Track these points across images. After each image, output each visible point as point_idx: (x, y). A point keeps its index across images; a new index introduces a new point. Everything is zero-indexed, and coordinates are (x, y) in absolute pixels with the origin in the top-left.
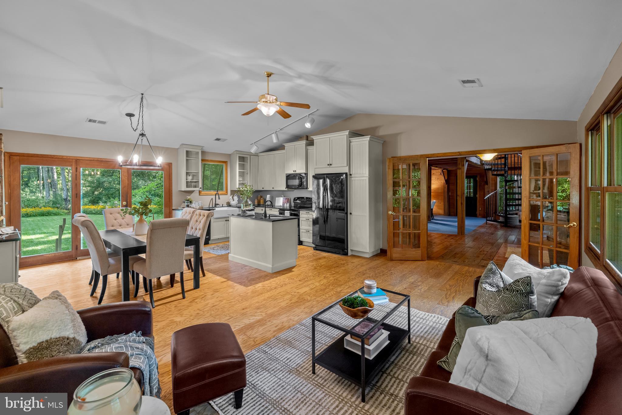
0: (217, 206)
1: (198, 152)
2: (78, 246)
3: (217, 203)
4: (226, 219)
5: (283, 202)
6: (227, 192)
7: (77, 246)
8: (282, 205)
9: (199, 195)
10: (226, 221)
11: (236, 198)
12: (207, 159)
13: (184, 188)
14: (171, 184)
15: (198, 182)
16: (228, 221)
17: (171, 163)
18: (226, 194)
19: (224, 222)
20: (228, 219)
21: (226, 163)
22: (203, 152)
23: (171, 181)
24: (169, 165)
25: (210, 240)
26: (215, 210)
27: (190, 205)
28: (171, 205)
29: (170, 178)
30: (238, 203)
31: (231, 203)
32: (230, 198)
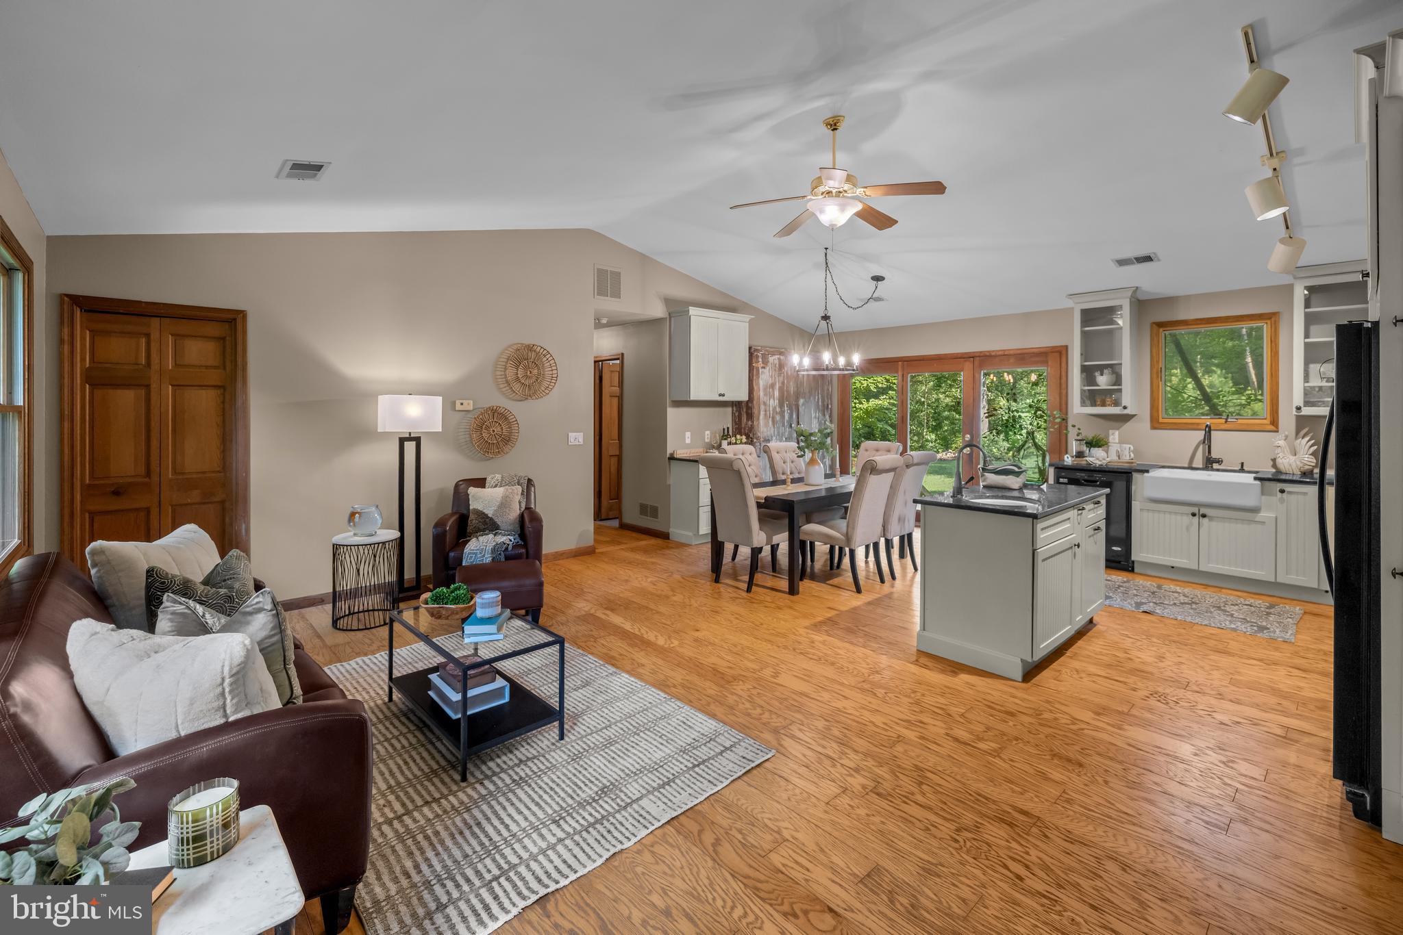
0: (1215, 466)
1: (1122, 305)
3: (1214, 455)
4: (1195, 510)
6: (1275, 423)
9: (1153, 428)
10: (1194, 515)
11: (1304, 444)
12: (1182, 316)
13: (1077, 408)
14: (1064, 398)
15: (1120, 390)
16: (1204, 516)
17: (1066, 347)
18: (1272, 428)
19: (1187, 519)
20: (1203, 511)
21: (1273, 319)
22: (1138, 300)
23: (1064, 392)
24: (1061, 353)
25: (1133, 562)
26: (1146, 474)
27: (1087, 451)
28: (1063, 450)
29: (1060, 384)
30: (1314, 464)
31: (1279, 461)
32: (1276, 444)
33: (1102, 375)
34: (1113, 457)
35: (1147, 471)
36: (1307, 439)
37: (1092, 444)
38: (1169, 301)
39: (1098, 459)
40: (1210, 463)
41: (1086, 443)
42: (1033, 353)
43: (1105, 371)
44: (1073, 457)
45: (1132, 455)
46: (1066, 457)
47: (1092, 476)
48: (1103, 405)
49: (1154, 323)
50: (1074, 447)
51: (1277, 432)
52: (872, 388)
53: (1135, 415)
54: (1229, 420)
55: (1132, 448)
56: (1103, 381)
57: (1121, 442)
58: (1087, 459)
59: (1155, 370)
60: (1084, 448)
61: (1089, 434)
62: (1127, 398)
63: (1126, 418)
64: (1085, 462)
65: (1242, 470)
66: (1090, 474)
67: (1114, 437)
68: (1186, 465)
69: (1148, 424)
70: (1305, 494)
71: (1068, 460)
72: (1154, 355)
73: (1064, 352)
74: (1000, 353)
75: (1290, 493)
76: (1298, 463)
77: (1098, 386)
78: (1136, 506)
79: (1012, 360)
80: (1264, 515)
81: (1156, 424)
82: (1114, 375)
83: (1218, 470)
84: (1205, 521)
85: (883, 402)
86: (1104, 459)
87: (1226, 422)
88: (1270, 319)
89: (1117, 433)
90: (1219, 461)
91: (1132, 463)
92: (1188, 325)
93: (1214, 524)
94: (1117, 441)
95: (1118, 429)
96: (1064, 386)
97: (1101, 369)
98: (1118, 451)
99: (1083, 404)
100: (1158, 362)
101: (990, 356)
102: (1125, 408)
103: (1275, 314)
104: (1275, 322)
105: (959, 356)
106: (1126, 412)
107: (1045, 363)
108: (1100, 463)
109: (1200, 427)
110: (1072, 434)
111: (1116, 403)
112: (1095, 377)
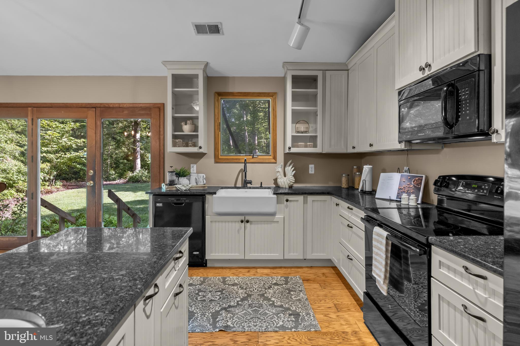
0: (249, 185)
1: (198, 75)
2: (34, 232)
3: (248, 179)
4: (242, 218)
5: (400, 189)
6: (275, 158)
7: (32, 231)
8: (394, 197)
9: (216, 162)
10: (242, 222)
11: (290, 170)
12: (231, 90)
13: (170, 148)
14: (162, 141)
15: (197, 136)
16: (248, 222)
17: (164, 104)
18: (273, 161)
19: (238, 225)
20: (248, 218)
21: (274, 97)
22: (208, 76)
23: (162, 137)
24: (160, 108)
25: (207, 260)
26: (214, 196)
27: (177, 180)
28: (162, 180)
29: (160, 131)
30: (294, 181)
31: (279, 181)
32: (277, 171)
33: (186, 124)
34: (193, 184)
35: (215, 193)
36: (291, 167)
37: (180, 174)
38: (224, 79)
39: (183, 186)
40: (246, 184)
41: (176, 174)
42: (141, 107)
43: (188, 122)
44: (166, 185)
45: (205, 181)
46: (162, 185)
47: (180, 200)
48: (187, 146)
49: (216, 92)
50: (168, 177)
51: (276, 163)
52: (74, 146)
53: (206, 154)
54: (254, 156)
55: (205, 176)
56: (187, 129)
57: (198, 172)
58: (176, 186)
59: (217, 124)
60: (175, 178)
61: (178, 168)
62: (201, 141)
63: (200, 156)
64: (175, 189)
65: (261, 187)
66: (178, 198)
67: (194, 169)
68: (233, 186)
69: (213, 160)
70: (297, 201)
71: (164, 188)
72: (216, 113)
73: (162, 108)
74: (117, 105)
75: (291, 201)
76: (288, 181)
77: (183, 132)
78: (208, 218)
79: (126, 112)
80: (279, 217)
81: (217, 160)
82: (194, 126)
83: (250, 188)
84: (248, 225)
85: (83, 154)
86: (188, 186)
87: (253, 158)
88: (272, 96)
89: (195, 166)
90: (250, 183)
91: (205, 187)
92: (234, 96)
93: (253, 226)
94: (195, 172)
95: (196, 163)
96: (162, 133)
97: (185, 120)
98: (196, 179)
99: (174, 145)
100: (218, 119)
101: (110, 108)
102: (200, 148)
103: (275, 93)
104: (275, 98)
105: (83, 106)
106: (201, 151)
107: (149, 115)
108: (184, 188)
109: (240, 161)
110: (167, 168)
111: (195, 145)
112: (182, 126)
